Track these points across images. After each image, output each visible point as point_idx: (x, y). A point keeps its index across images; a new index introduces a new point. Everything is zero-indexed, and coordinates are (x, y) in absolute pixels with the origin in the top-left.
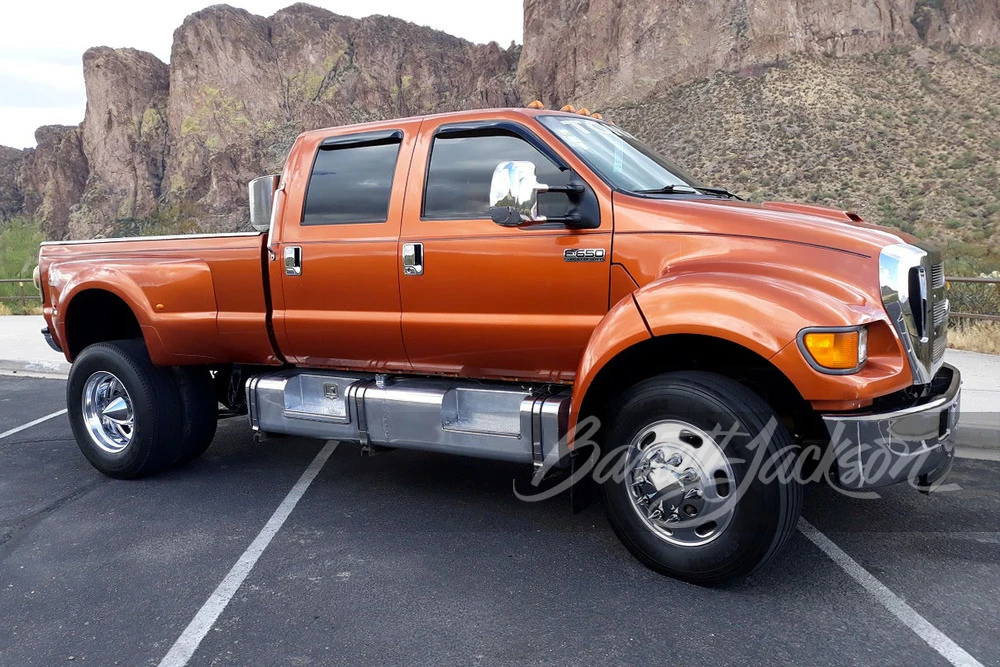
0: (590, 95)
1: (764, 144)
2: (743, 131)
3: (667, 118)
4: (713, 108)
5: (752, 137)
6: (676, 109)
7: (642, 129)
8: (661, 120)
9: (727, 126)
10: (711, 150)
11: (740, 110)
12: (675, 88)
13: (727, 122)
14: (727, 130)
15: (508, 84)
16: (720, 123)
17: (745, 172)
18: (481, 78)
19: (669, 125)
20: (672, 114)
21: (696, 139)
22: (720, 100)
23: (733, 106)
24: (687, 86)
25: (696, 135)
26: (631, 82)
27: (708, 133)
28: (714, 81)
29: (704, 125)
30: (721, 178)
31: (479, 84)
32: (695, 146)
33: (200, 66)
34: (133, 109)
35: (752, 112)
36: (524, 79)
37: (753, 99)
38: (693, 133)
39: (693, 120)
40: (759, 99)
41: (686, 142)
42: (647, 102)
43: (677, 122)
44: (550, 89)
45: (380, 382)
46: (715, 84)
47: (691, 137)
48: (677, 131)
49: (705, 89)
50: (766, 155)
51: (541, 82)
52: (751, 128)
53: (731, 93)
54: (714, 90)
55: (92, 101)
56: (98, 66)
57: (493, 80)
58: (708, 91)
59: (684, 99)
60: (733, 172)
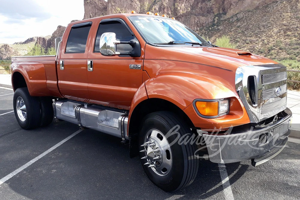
0: (236, 8)
1: (297, 23)
2: (289, 19)
3: (262, 15)
4: (278, 11)
5: (292, 21)
6: (265, 12)
7: (253, 19)
8: (259, 16)
9: (284, 17)
10: (277, 25)
11: (289, 11)
12: (266, 5)
13: (284, 16)
14: (283, 18)
15: (208, 5)
16: (281, 16)
17: (289, 33)
18: (200, 3)
19: (262, 17)
20: (264, 14)
21: (272, 22)
22: (282, 8)
23: (286, 10)
24: (270, 4)
25: (272, 21)
26: (250, 3)
27: (276, 20)
28: (280, 2)
29: (275, 17)
30: (280, 35)
31: (199, 5)
32: (271, 24)
33: (116, 2)
34: (97, 15)
35: (293, 12)
36: (214, 3)
37: (294, 8)
38: (271, 20)
39: (271, 16)
40: (296, 8)
41: (268, 23)
42: (255, 10)
43: (265, 16)
44: (222, 6)
45: (86, 106)
46: (280, 3)
47: (270, 21)
48: (265, 19)
49: (276, 4)
50: (297, 27)
51: (219, 4)
52: (292, 17)
53: (286, 6)
54: (280, 5)
55: (86, 13)
56: (88, 3)
57: (204, 4)
58: (277, 6)
59: (268, 8)
60: (284, 33)
